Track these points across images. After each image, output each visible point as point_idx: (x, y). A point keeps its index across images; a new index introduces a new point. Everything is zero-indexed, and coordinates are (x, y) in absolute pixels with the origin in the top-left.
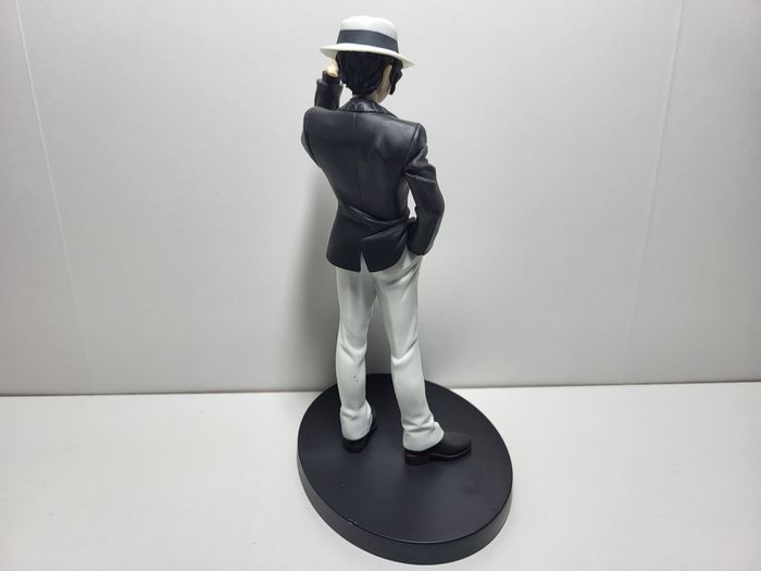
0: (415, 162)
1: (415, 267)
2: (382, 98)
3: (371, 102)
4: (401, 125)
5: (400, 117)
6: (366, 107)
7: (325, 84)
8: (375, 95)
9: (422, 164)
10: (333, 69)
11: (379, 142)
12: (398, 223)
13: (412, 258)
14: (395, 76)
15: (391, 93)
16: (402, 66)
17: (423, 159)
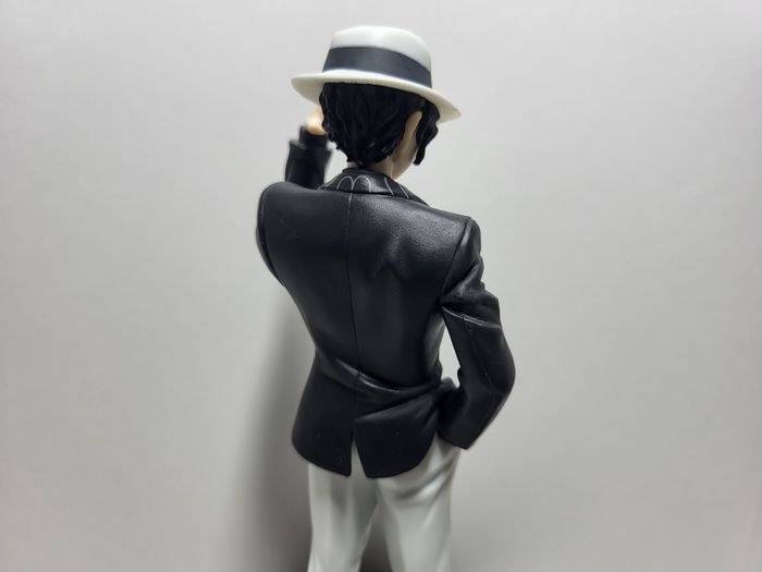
0: (462, 288)
1: (448, 468)
2: (400, 170)
3: (381, 177)
4: (437, 219)
5: (432, 204)
6: (371, 184)
7: (303, 147)
8: (388, 165)
9: (477, 294)
10: (315, 121)
11: (394, 247)
12: (422, 393)
13: (445, 452)
14: (427, 133)
15: (418, 162)
16: (437, 116)
17: (477, 284)
